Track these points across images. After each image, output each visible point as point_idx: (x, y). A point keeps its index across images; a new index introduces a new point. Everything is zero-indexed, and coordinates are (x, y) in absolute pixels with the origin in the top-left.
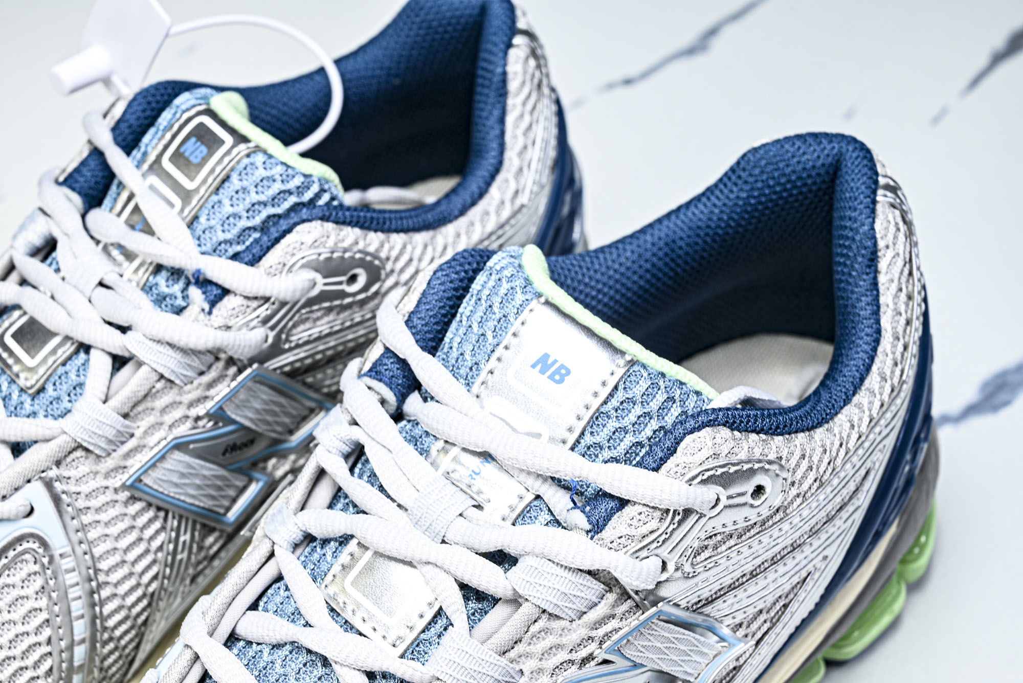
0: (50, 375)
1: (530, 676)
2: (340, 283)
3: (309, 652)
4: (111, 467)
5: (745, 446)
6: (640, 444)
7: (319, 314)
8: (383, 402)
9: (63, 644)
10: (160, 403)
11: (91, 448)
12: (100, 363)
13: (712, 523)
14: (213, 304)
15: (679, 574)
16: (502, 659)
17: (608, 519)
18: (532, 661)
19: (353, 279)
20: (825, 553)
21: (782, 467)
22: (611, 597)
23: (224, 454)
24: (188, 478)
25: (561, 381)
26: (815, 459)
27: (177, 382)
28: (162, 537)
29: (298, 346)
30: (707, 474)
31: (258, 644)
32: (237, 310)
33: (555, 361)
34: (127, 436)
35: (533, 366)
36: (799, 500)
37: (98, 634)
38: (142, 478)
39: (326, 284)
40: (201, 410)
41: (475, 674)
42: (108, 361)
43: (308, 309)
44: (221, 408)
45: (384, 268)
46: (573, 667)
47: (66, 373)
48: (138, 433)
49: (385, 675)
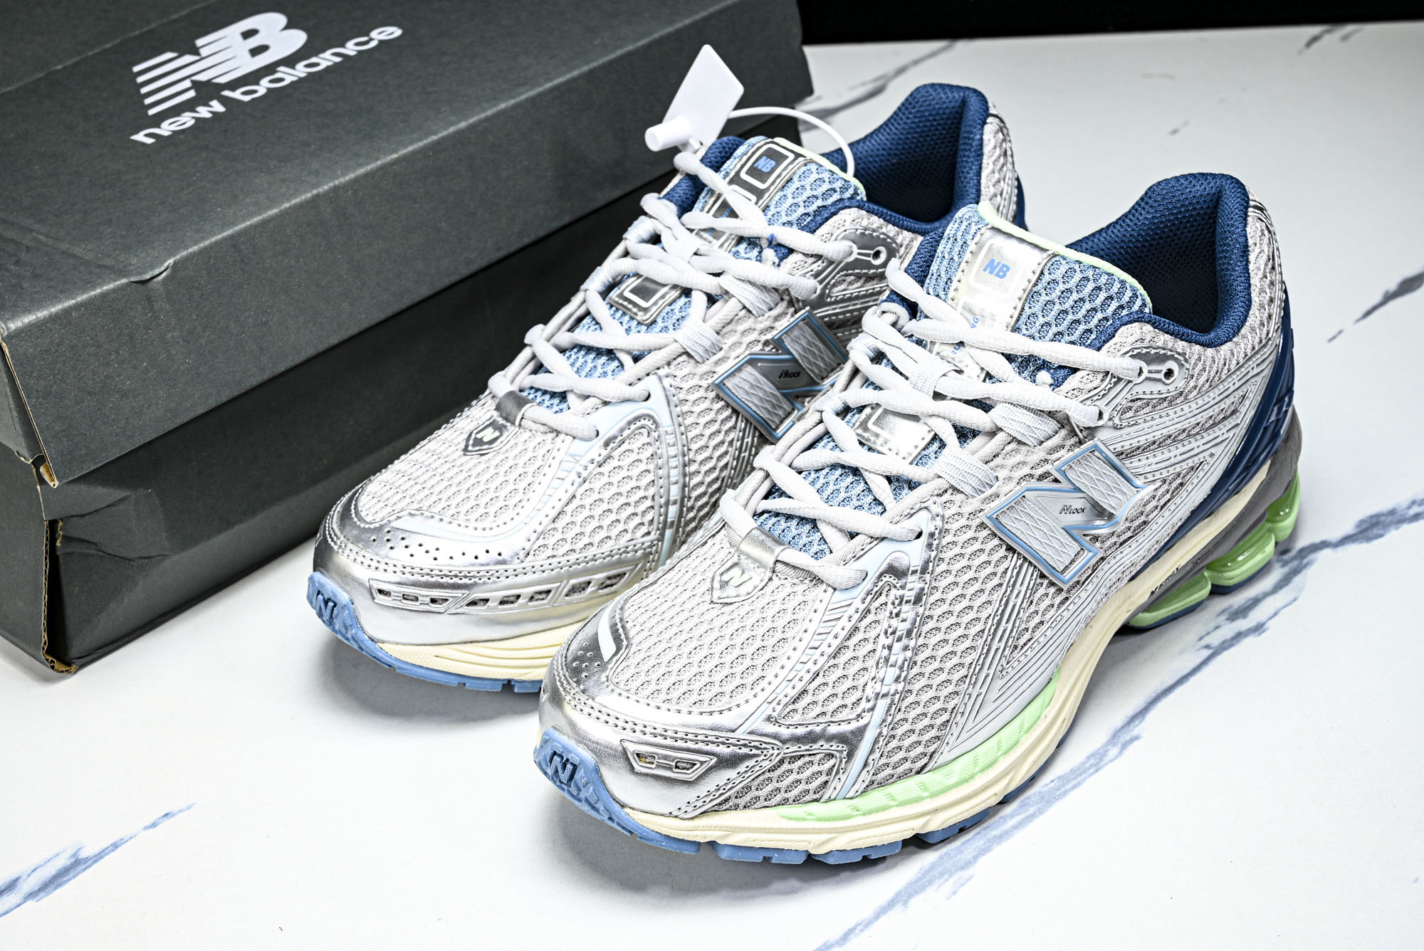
0: (661, 311)
1: (1003, 481)
2: (868, 255)
3: (844, 467)
4: (705, 371)
5: (1162, 340)
6: (1089, 332)
7: (852, 278)
9: (663, 501)
10: (741, 328)
11: (693, 354)
12: (699, 299)
13: (1136, 389)
14: (781, 259)
15: (1110, 423)
16: (984, 467)
17: (1065, 379)
18: (1005, 471)
19: (877, 255)
20: (1213, 450)
21: (1186, 360)
22: (1063, 432)
23: (780, 377)
24: (755, 390)
26: (1208, 363)
27: (754, 312)
28: (732, 435)
29: (836, 302)
30: (1136, 352)
32: (798, 263)
34: (718, 349)
36: (1195, 393)
37: (686, 501)
38: (725, 382)
39: (859, 254)
40: (769, 336)
41: (965, 474)
42: (705, 298)
43: (845, 272)
44: (780, 338)
45: (898, 252)
46: (1033, 480)
47: (672, 310)
48: (725, 347)
49: (898, 479)
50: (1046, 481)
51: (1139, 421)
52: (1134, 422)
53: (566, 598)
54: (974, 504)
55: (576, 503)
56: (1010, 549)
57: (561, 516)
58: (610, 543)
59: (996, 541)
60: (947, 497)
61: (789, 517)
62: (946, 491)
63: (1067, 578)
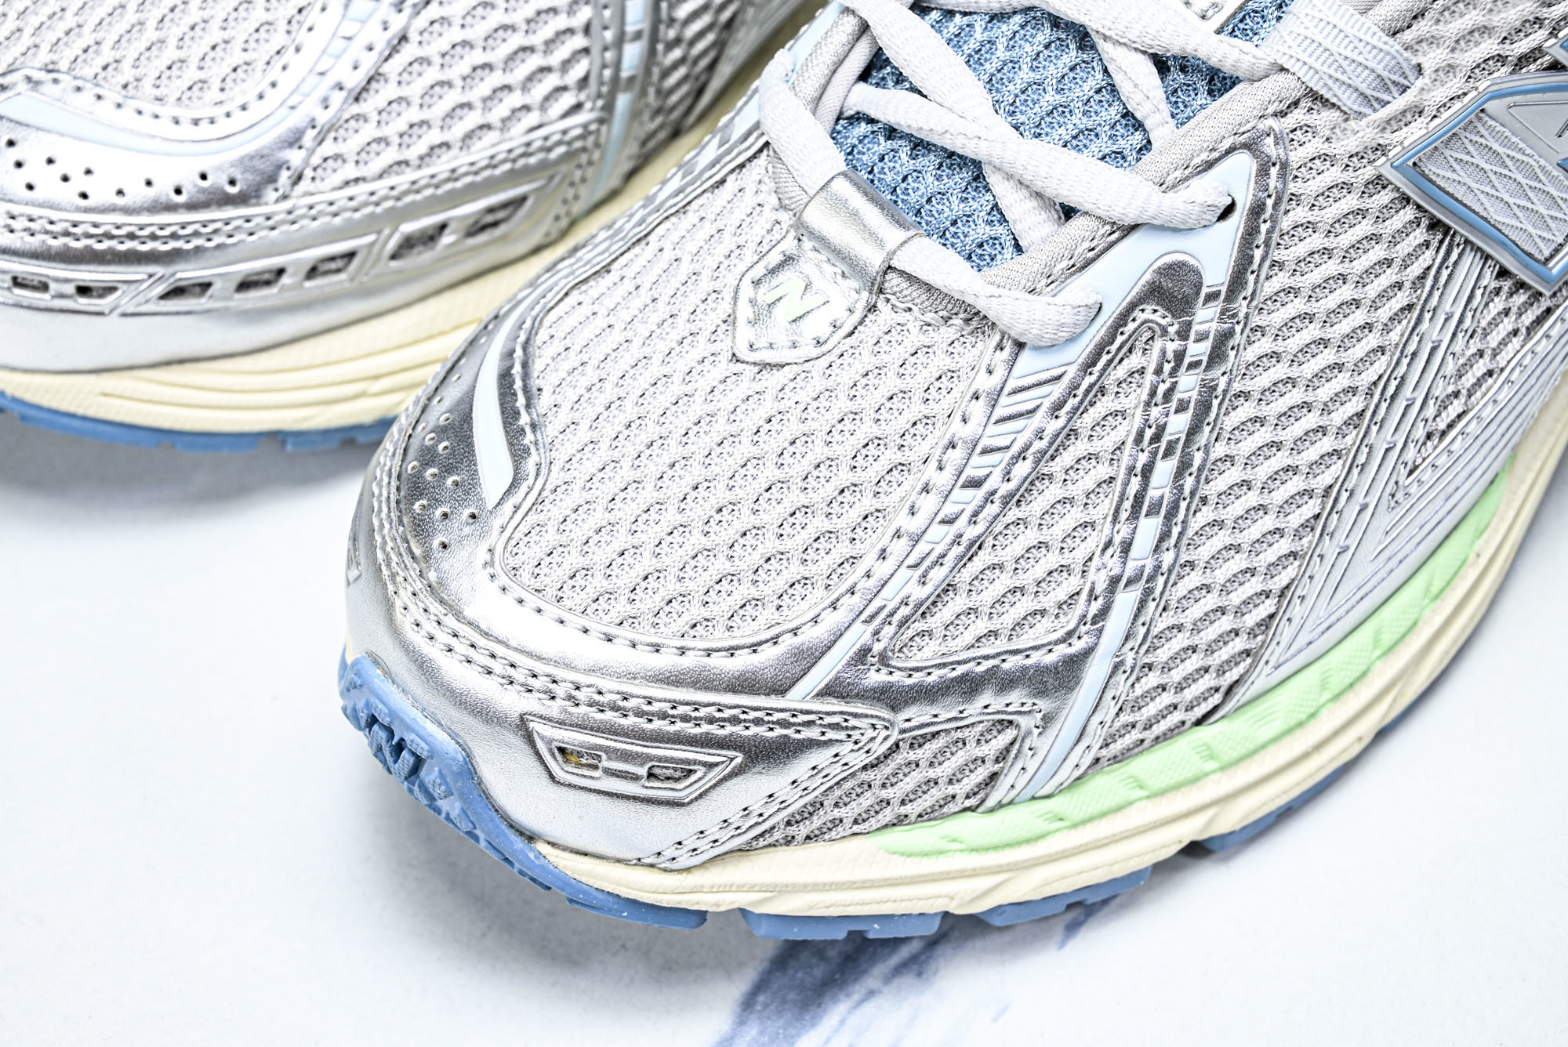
1: (1434, 76)
3: (1056, 22)
9: (609, 35)
16: (1391, 41)
18: (1439, 51)
31: (965, 14)
37: (662, 28)
41: (1345, 64)
46: (1504, 70)
49: (1185, 65)
50: (1533, 67)
53: (394, 264)
54: (1362, 133)
55: (408, 52)
56: (1435, 225)
57: (374, 85)
58: (491, 137)
59: (1409, 213)
60: (1298, 116)
61: (919, 145)
62: (1296, 104)
63: (1555, 271)
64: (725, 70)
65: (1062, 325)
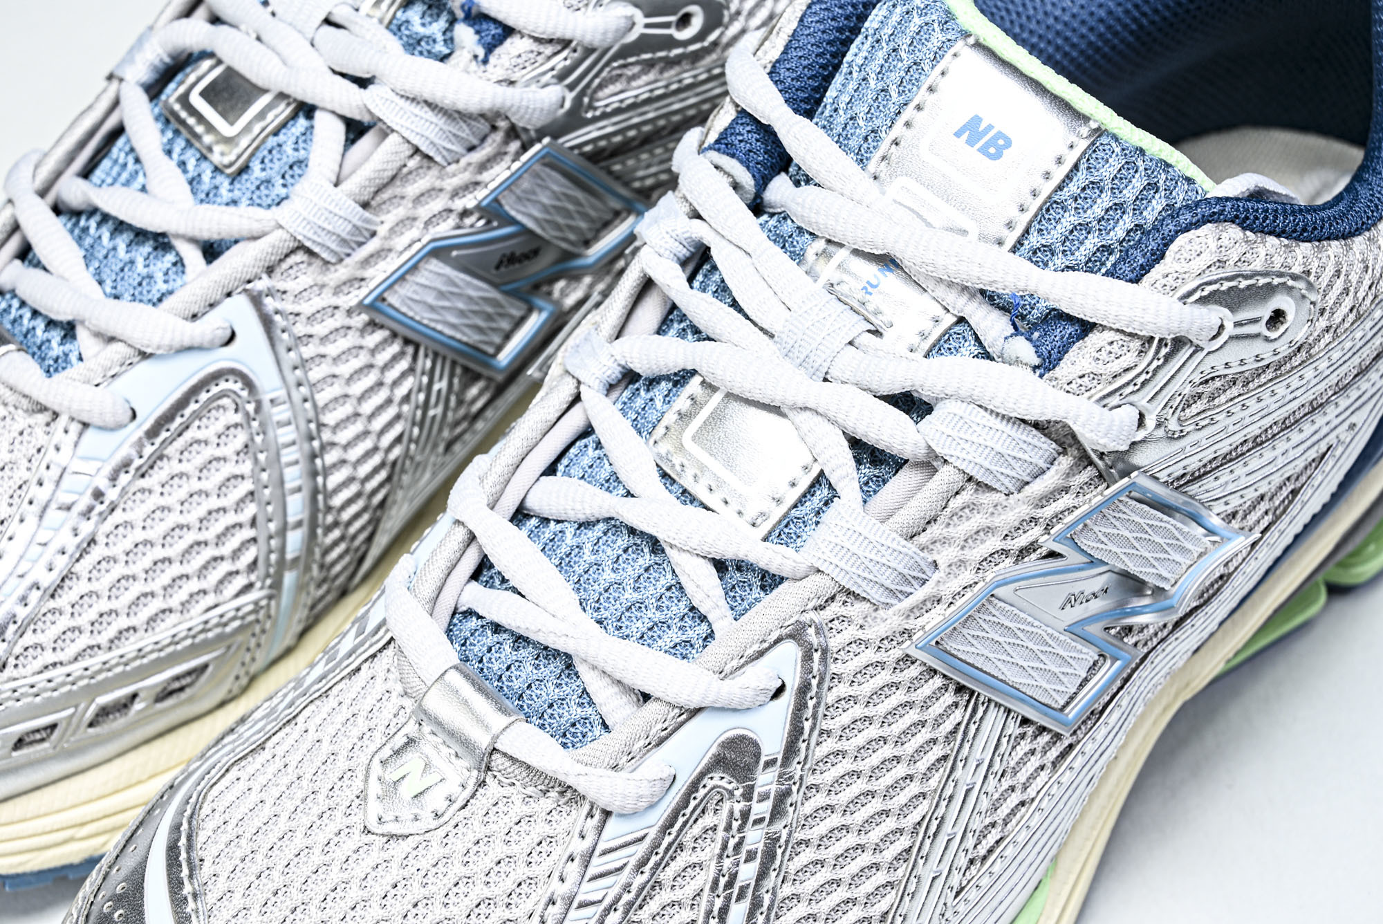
0: (257, 148)
1: (948, 570)
2: (667, 25)
3: (632, 531)
4: (344, 278)
5: (1262, 251)
6: (1107, 249)
7: (636, 69)
8: (736, 186)
9: (272, 527)
10: (412, 189)
11: (316, 249)
12: (329, 130)
13: (1212, 360)
14: (490, 48)
15: (1160, 433)
16: (909, 544)
17: (1064, 350)
18: (951, 549)
19: (685, 21)
20: (1353, 419)
21: (1310, 286)
22: (1065, 462)
23: (498, 267)
24: (448, 300)
25: (997, 156)
26: (1354, 278)
27: (438, 159)
28: (409, 383)
29: (605, 116)
30: (1209, 289)
31: (558, 522)
32: (524, 57)
33: (990, 127)
34: (367, 234)
35: (958, 134)
36: (1328, 337)
37: (320, 516)
38: (386, 295)
39: (647, 26)
40: (469, 201)
41: (870, 565)
42: (340, 128)
43: (621, 62)
44: (496, 200)
45: (728, 8)
46: (1007, 561)
47: (280, 145)
48: (382, 231)
49: (740, 566)
50: (1034, 556)
51: (1217, 418)
52: (1207, 421)
53: (91, 731)
54: (890, 621)
55: (97, 552)
56: (960, 689)
57: (67, 582)
58: (172, 619)
59: (938, 682)
60: (834, 609)
61: (520, 640)
62: (833, 598)
63: (1071, 716)
64: (382, 540)
65: (641, 797)
